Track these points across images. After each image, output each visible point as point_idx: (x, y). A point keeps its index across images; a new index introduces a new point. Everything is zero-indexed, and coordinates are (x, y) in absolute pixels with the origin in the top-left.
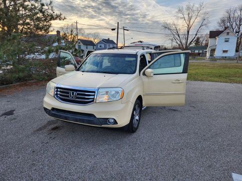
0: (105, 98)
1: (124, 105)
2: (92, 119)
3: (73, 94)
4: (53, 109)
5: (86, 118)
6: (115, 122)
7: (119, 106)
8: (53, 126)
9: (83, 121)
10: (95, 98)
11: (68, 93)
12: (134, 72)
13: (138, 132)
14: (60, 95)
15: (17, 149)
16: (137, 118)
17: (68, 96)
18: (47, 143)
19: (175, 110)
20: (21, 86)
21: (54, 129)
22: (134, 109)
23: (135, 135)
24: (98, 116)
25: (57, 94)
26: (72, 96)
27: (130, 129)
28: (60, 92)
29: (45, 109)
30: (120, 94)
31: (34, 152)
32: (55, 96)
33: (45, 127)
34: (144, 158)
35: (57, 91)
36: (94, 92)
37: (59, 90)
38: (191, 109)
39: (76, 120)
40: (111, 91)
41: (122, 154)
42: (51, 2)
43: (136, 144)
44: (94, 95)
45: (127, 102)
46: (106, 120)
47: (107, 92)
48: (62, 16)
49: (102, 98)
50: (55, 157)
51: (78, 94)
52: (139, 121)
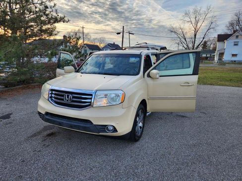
0: (104, 102)
1: (123, 111)
2: (88, 125)
3: (68, 96)
4: (47, 113)
5: (82, 125)
6: (115, 130)
7: (119, 112)
8: (49, 132)
9: (79, 127)
10: (92, 101)
11: (63, 96)
12: (138, 74)
13: (142, 142)
14: (55, 98)
15: (6, 158)
16: (141, 124)
17: (63, 100)
18: (40, 151)
19: (183, 116)
20: (23, 88)
21: (49, 135)
22: (137, 115)
23: (137, 144)
24: (95, 123)
25: (51, 97)
26: (66, 99)
27: (132, 137)
28: (55, 94)
29: (39, 113)
30: (121, 97)
31: (23, 161)
32: (50, 99)
33: (39, 133)
34: (148, 174)
35: (52, 93)
36: (91, 95)
37: (53, 92)
38: (202, 115)
39: (71, 126)
40: (111, 94)
41: (123, 168)
42: (55, 5)
43: (139, 155)
44: (91, 99)
45: (129, 107)
46: (104, 128)
47: (106, 95)
48: (66, 19)
49: (100, 102)
50: (45, 168)
51: (74, 97)
52: (142, 128)
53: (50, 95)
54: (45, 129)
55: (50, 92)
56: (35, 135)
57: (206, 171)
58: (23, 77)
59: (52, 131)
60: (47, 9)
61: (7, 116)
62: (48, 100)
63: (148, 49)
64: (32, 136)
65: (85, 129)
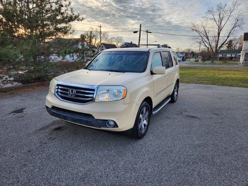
0: (105, 97)
1: (126, 106)
2: (90, 120)
3: (72, 91)
4: (54, 108)
5: (84, 119)
6: (116, 125)
7: (121, 107)
8: (56, 126)
9: (81, 121)
10: (94, 97)
11: (67, 91)
12: (144, 71)
13: (145, 139)
14: (60, 93)
15: (14, 147)
16: (145, 122)
17: (67, 94)
18: (45, 143)
19: (193, 117)
21: (56, 129)
22: (140, 112)
24: (96, 117)
25: (57, 92)
27: (134, 134)
28: (61, 89)
29: (47, 107)
30: (123, 93)
31: (30, 151)
32: (56, 94)
33: (48, 127)
34: (146, 170)
35: (58, 88)
36: (94, 90)
37: (60, 87)
38: (213, 116)
39: (74, 121)
40: (112, 89)
41: (122, 163)
43: (140, 152)
44: (93, 94)
45: (131, 103)
46: (105, 122)
47: (108, 91)
49: (102, 97)
50: (49, 159)
51: (77, 92)
52: (147, 127)
53: (56, 90)
54: (54, 123)
55: (57, 87)
56: (43, 128)
57: (207, 171)
58: (38, 75)
59: (59, 125)
60: (62, 8)
61: (20, 111)
62: (55, 94)
63: (158, 47)
64: (41, 129)
65: (87, 123)
